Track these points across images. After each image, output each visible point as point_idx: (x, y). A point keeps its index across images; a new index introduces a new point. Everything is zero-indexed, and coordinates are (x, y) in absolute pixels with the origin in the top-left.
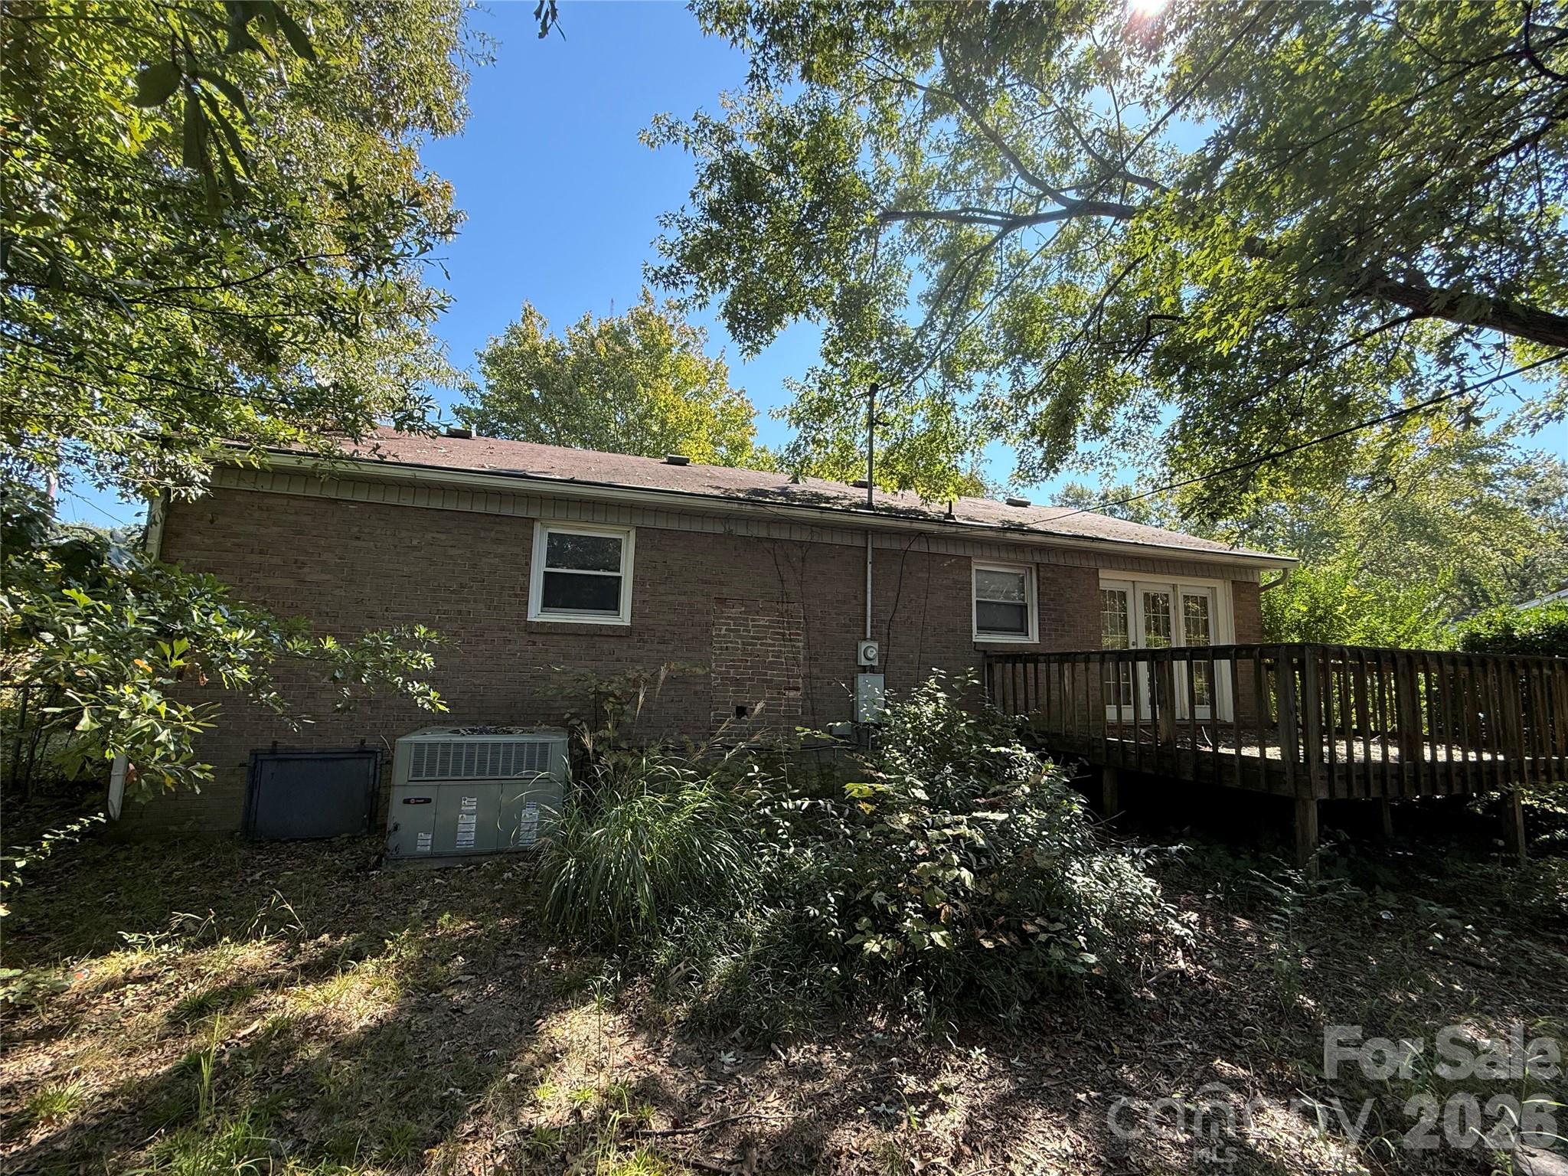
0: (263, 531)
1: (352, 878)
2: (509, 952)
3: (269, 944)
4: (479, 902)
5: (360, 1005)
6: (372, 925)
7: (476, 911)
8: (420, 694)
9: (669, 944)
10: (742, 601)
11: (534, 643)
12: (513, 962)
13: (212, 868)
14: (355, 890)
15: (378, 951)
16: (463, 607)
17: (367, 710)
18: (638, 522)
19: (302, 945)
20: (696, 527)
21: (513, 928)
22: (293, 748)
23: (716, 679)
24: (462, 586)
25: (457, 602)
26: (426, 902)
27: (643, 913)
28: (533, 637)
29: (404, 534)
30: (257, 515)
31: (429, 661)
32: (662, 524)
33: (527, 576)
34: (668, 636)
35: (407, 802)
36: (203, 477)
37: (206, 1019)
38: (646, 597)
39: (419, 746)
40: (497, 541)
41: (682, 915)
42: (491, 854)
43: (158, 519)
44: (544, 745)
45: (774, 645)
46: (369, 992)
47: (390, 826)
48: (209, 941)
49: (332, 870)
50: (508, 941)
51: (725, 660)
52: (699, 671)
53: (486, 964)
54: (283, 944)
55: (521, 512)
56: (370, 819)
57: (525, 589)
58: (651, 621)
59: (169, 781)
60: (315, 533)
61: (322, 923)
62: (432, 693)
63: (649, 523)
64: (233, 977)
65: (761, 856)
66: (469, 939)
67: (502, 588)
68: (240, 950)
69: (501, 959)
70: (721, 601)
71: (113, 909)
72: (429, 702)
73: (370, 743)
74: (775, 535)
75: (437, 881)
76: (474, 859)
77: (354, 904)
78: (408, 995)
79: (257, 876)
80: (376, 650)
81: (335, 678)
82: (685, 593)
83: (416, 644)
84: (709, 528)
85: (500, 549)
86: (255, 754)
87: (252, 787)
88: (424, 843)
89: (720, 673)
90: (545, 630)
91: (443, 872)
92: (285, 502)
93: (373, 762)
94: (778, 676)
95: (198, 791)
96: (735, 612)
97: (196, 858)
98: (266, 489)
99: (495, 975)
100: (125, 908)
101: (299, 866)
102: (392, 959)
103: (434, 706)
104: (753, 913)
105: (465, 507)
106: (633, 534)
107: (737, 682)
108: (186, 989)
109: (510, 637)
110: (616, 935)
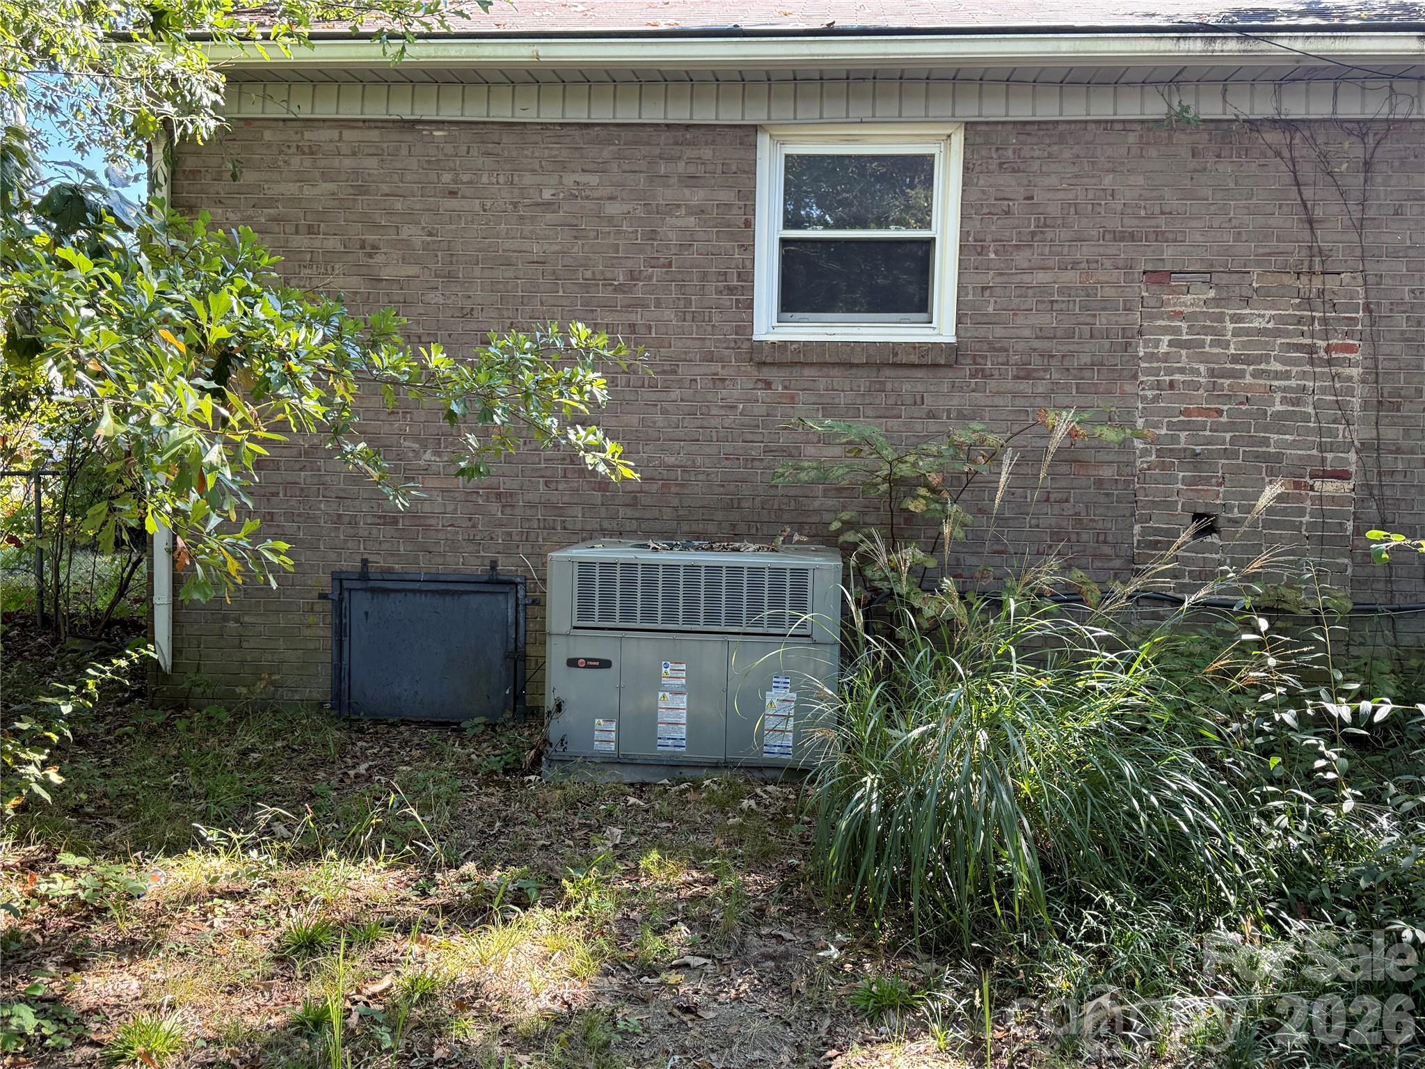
0: (308, 191)
1: (498, 783)
2: (765, 931)
3: (391, 868)
4: (706, 842)
5: (535, 976)
6: (539, 858)
7: (701, 854)
8: (588, 448)
9: (1076, 957)
10: (1208, 274)
11: (768, 385)
12: (773, 947)
13: (299, 752)
14: (506, 801)
15: (554, 896)
16: (637, 318)
17: (495, 508)
18: (969, 111)
19: (439, 876)
20: (1102, 108)
21: (768, 891)
22: (390, 571)
23: (1145, 452)
24: (633, 276)
25: (630, 307)
26: (617, 831)
27: (1020, 892)
28: (767, 373)
29: (529, 179)
30: (296, 161)
31: (598, 386)
32: (1021, 111)
33: (748, 247)
34: (1036, 362)
35: (572, 663)
36: (214, 97)
37: (320, 959)
38: (990, 278)
39: (586, 566)
40: (691, 181)
41: (1101, 905)
42: (716, 766)
43: (161, 179)
44: (799, 573)
45: (1286, 376)
46: (547, 958)
47: (550, 704)
48: (309, 853)
49: (467, 769)
50: (761, 912)
51: (1167, 412)
52: (1110, 435)
53: (727, 944)
54: (412, 871)
55: (731, 114)
56: (516, 698)
57: (746, 276)
58: (999, 331)
59: (233, 566)
60: (385, 188)
61: (462, 847)
62: (610, 446)
63: (994, 110)
64: (348, 909)
65: (1267, 816)
66: (694, 899)
67: (704, 276)
68: (353, 872)
69: (752, 940)
70: (1159, 277)
71: (182, 793)
72: (605, 461)
73: (506, 567)
74: (1295, 108)
75: (632, 800)
76: (688, 773)
77: (506, 822)
78: (607, 973)
79: (362, 768)
80: (511, 368)
81: (451, 415)
82: (1075, 265)
83: (571, 357)
84: (1131, 108)
85: (697, 197)
86: (339, 578)
87: (341, 632)
88: (605, 736)
89: (1156, 440)
90: (788, 357)
91: (640, 788)
92: (335, 134)
93: (511, 603)
94: (1293, 446)
95: (274, 585)
96: (1189, 301)
97: (277, 735)
98: (305, 113)
99: (746, 964)
100: (196, 795)
101: (421, 759)
102: (574, 912)
103: (613, 469)
104: (1257, 923)
105: (627, 113)
106: (958, 140)
107: (1195, 459)
108: (289, 915)
109: (723, 373)
110: (965, 926)
